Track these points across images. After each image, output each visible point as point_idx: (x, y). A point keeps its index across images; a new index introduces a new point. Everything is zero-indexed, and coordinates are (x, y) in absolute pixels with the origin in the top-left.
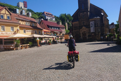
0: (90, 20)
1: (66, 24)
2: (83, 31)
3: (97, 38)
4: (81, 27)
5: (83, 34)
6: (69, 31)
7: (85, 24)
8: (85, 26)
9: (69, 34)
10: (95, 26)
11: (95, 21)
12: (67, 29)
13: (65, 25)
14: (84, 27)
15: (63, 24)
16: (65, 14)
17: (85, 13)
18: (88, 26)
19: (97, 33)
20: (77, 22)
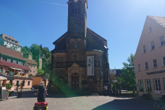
0: (87, 53)
1: (41, 60)
2: (73, 72)
3: (99, 88)
4: (69, 64)
5: (72, 77)
6: (43, 72)
7: (77, 59)
8: (77, 62)
9: (42, 76)
10: (95, 66)
11: (95, 55)
12: (40, 68)
13: (38, 61)
14: (75, 65)
15: (34, 58)
16: (41, 46)
17: (79, 39)
18: (83, 64)
19: (98, 79)
20: (63, 54)
